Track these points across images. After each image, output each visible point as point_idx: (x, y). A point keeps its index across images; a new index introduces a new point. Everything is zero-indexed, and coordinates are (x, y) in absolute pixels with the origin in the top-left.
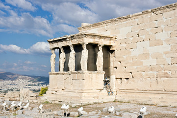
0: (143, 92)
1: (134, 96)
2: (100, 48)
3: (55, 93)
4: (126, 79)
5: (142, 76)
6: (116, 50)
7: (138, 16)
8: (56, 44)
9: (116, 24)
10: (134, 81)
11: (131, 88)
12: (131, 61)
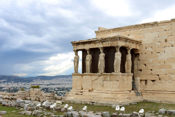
0: (171, 93)
1: (163, 96)
2: (129, 52)
3: (80, 93)
4: (152, 81)
5: (171, 79)
6: (140, 54)
7: (166, 24)
8: (82, 46)
9: (140, 30)
10: (161, 83)
11: (159, 89)
12: (159, 64)
